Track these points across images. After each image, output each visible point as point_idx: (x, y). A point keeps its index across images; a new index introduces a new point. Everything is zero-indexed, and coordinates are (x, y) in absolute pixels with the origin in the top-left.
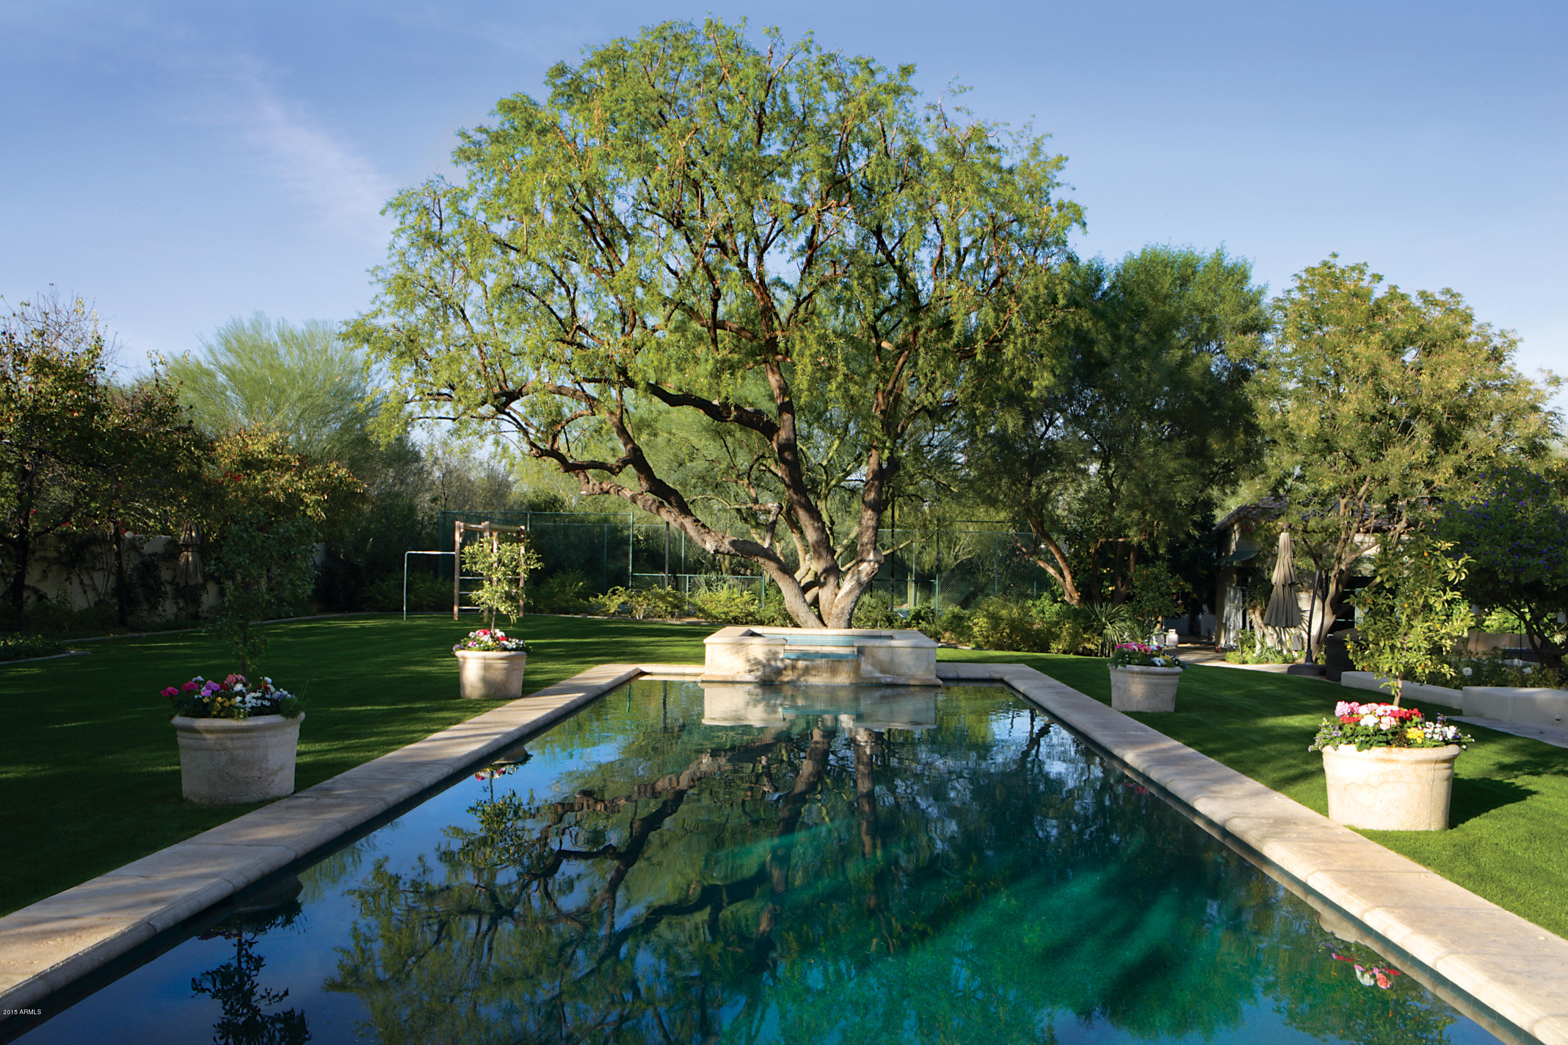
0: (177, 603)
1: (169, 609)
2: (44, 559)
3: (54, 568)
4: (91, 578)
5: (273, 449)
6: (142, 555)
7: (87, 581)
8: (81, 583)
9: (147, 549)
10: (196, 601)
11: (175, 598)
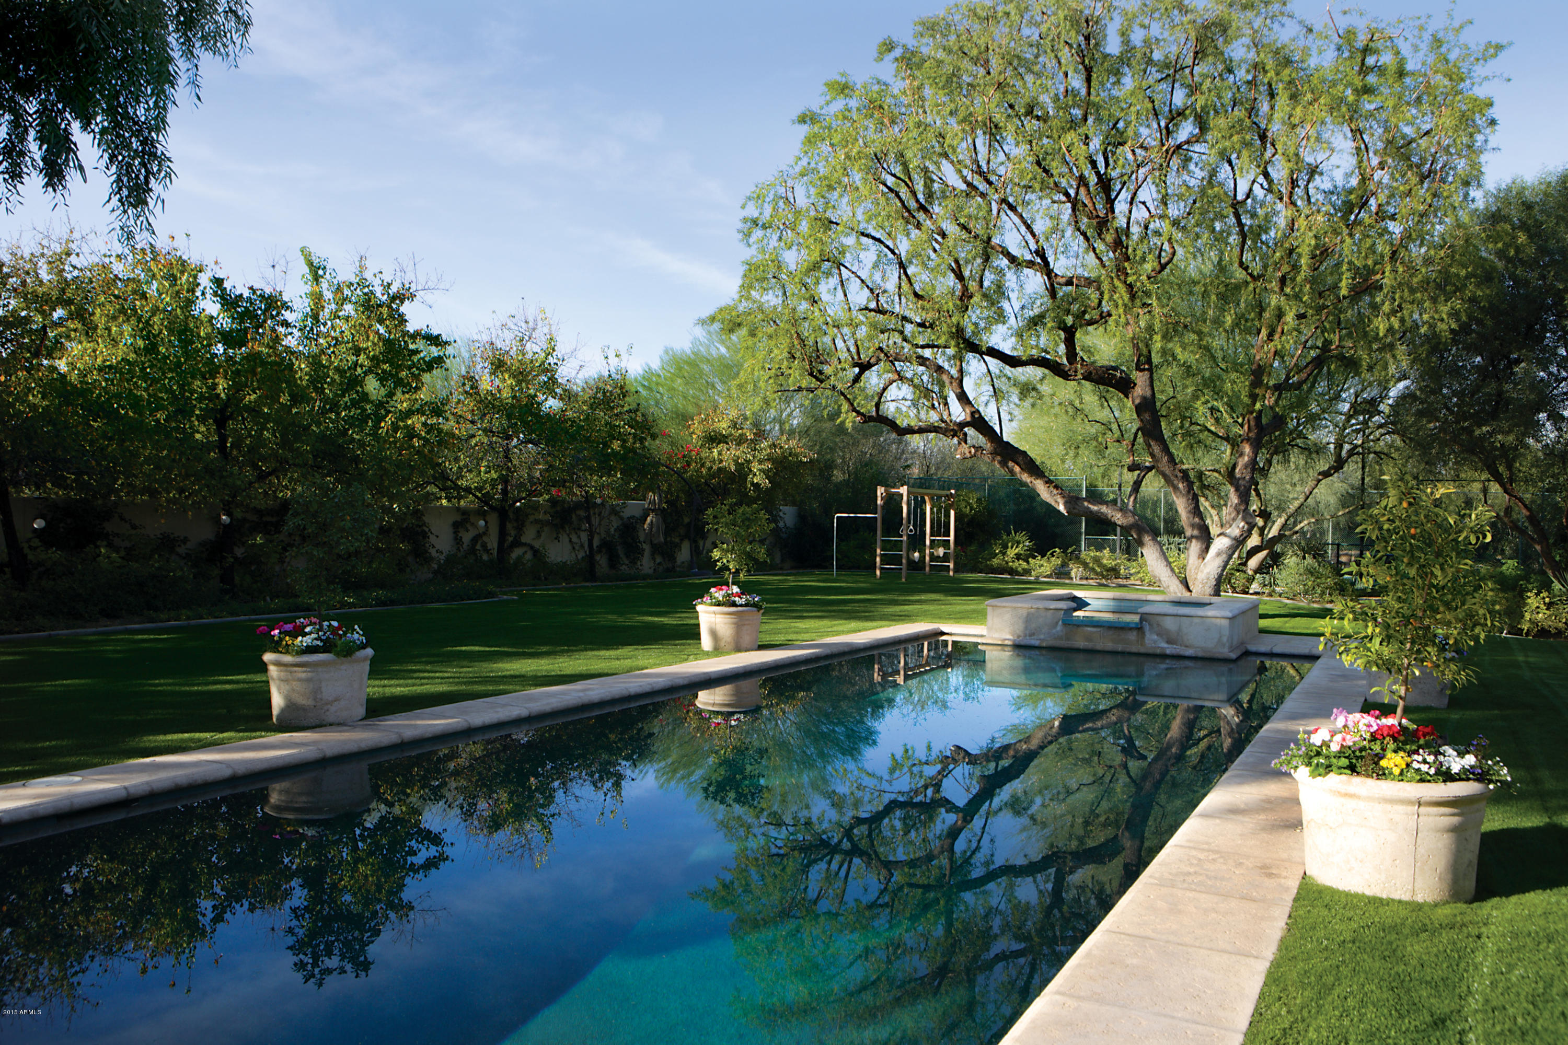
0: (654, 559)
1: (646, 564)
2: (537, 521)
3: (546, 529)
4: (579, 537)
5: (734, 425)
6: (622, 518)
7: (574, 539)
8: (570, 541)
9: (627, 513)
10: (671, 557)
11: (653, 555)
